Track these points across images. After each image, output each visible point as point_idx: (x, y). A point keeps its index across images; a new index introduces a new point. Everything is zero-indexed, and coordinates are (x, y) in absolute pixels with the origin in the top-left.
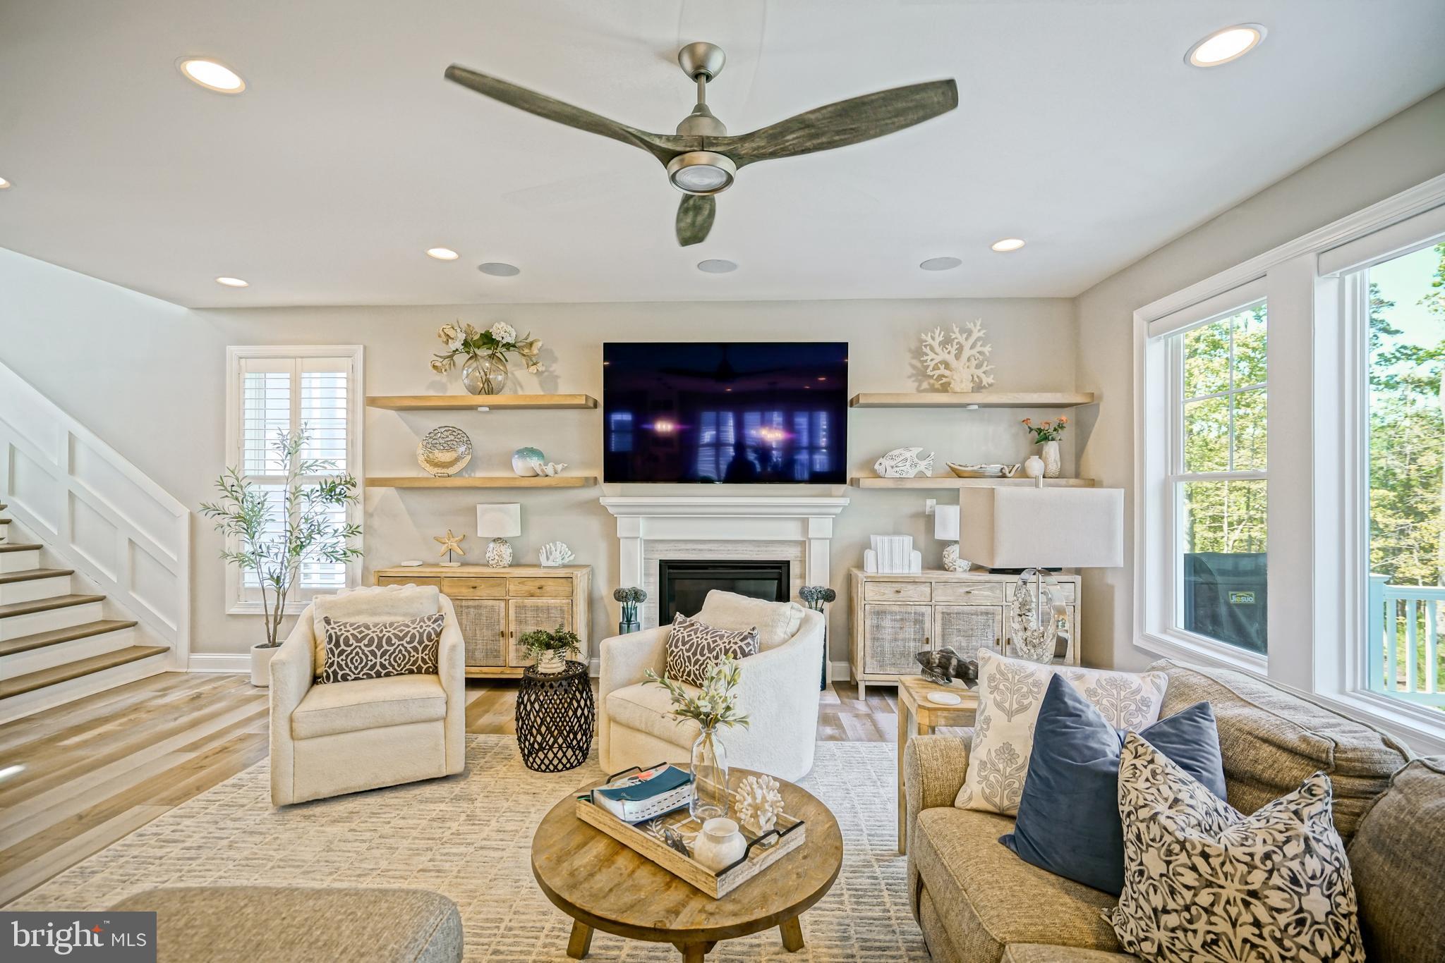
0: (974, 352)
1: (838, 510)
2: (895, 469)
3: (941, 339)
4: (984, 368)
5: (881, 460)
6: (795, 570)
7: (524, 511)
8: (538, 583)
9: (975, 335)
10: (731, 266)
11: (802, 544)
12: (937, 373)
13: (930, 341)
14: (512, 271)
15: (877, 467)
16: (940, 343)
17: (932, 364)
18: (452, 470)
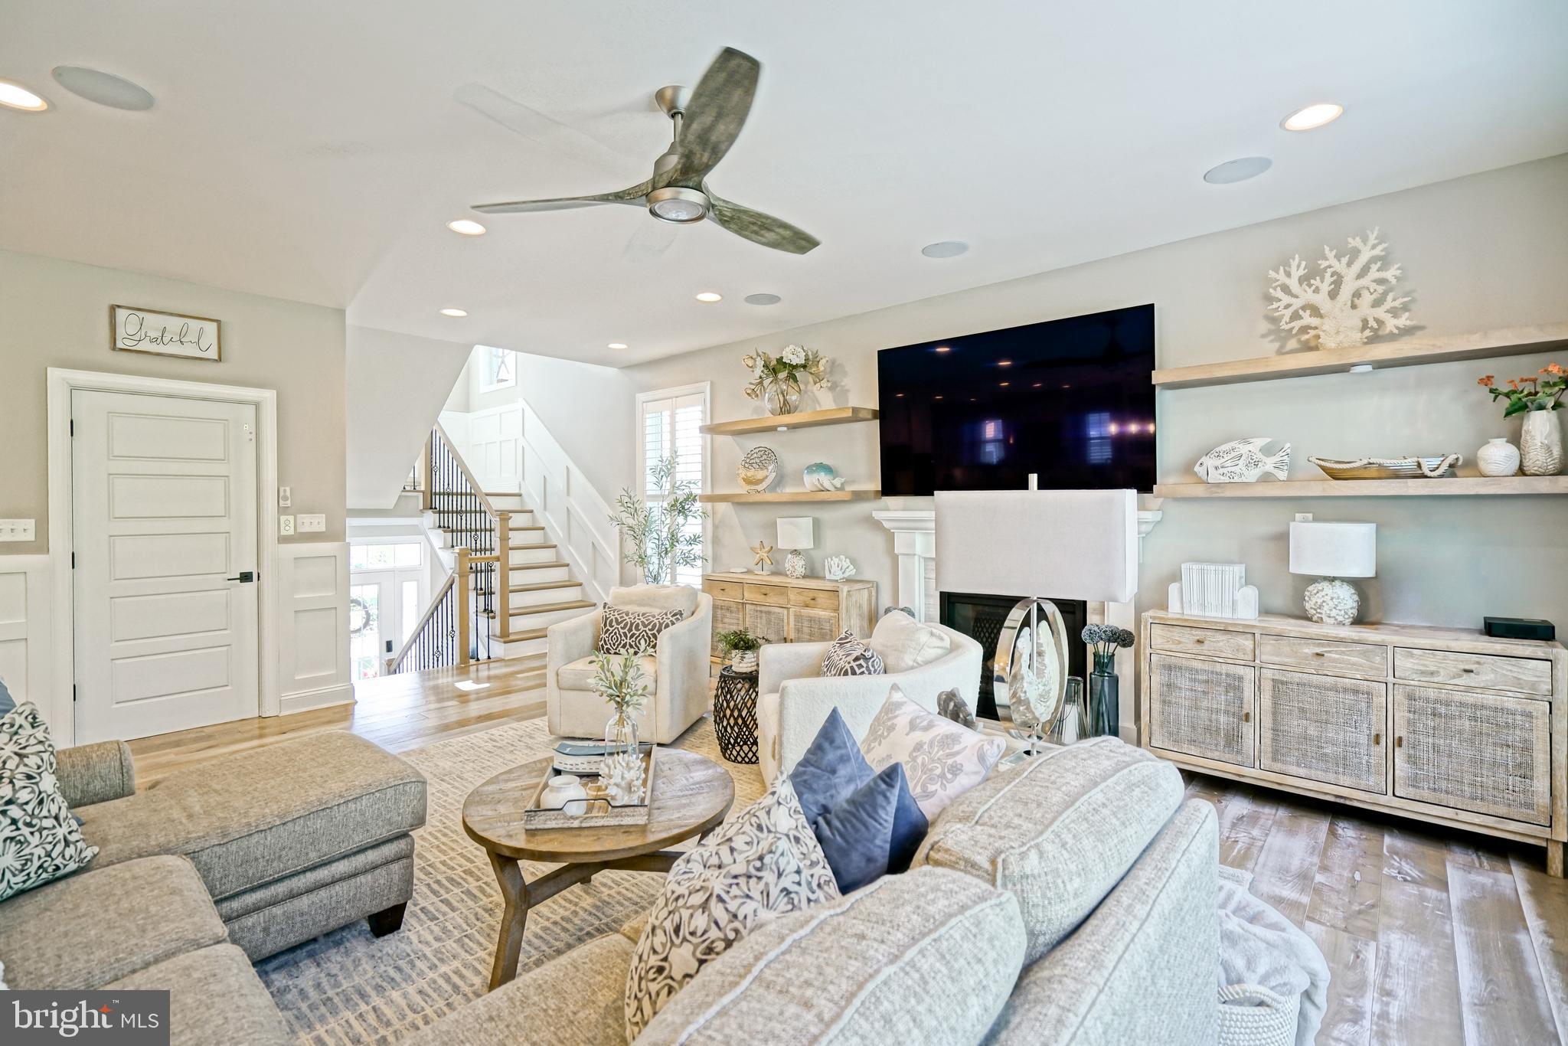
0: (1363, 282)
2: (1221, 471)
3: (1301, 272)
4: (1389, 303)
5: (1204, 459)
6: (1092, 612)
7: (817, 524)
8: (812, 594)
9: (1367, 255)
10: (961, 248)
12: (1297, 324)
13: (1282, 277)
14: (773, 299)
15: (1197, 468)
16: (1304, 280)
17: (1288, 313)
18: (761, 487)
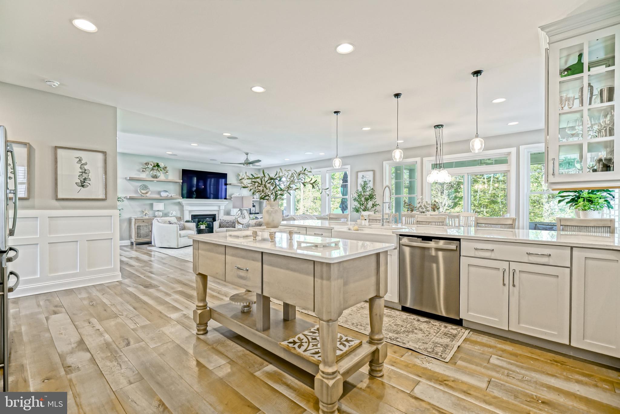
1: (225, 204)
6: (217, 216)
7: (164, 204)
11: (219, 211)
15: (232, 196)
18: (147, 195)
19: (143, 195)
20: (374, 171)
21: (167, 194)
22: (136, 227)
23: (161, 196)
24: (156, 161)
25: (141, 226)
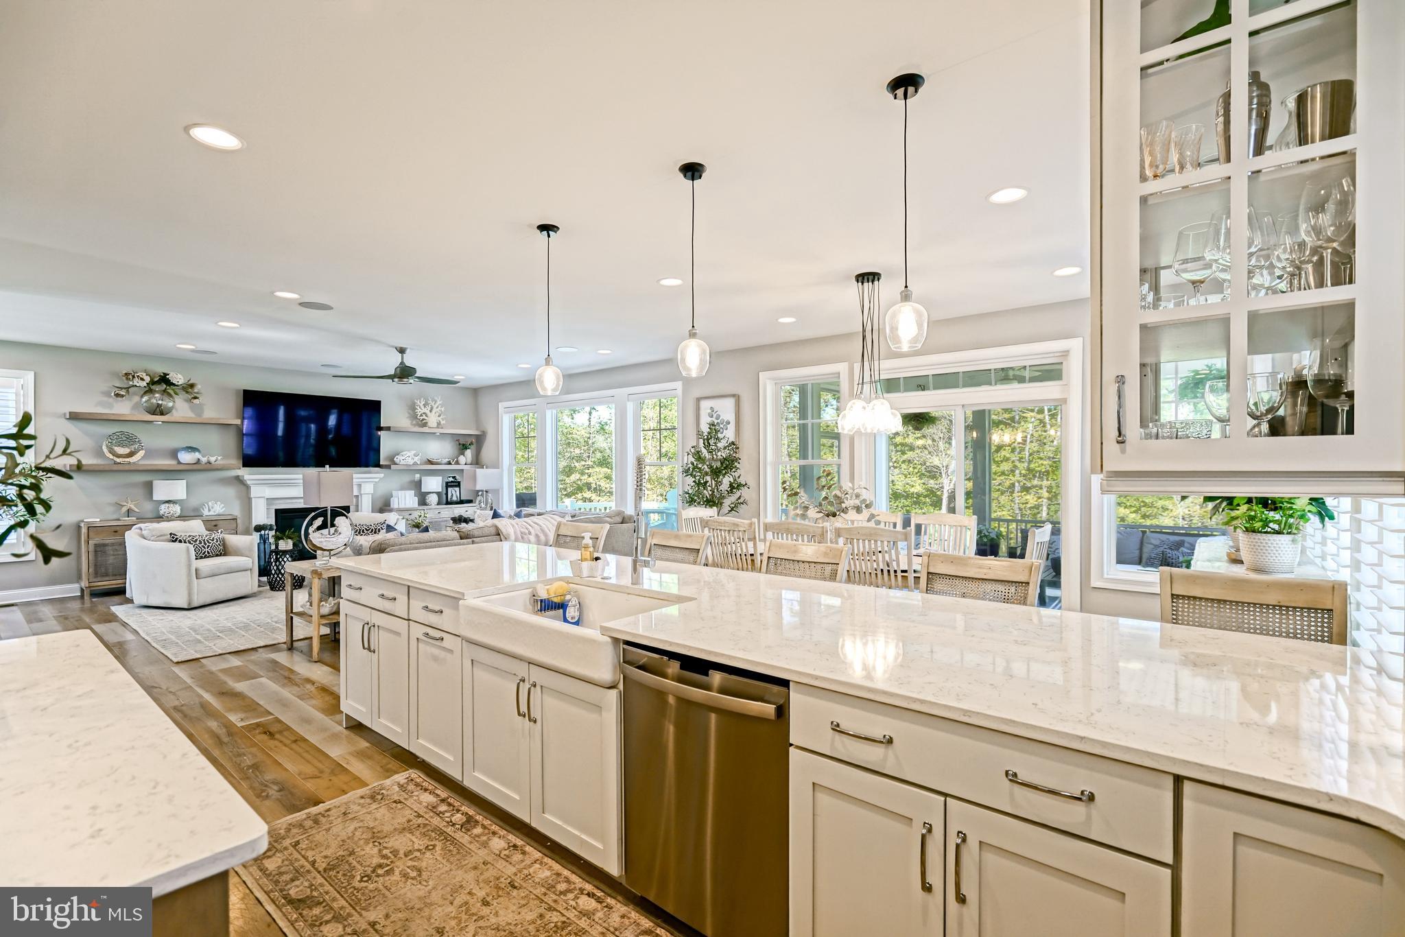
0: (438, 410)
1: (377, 480)
2: (404, 461)
4: (441, 418)
5: (396, 456)
6: (350, 510)
7: (188, 484)
9: (438, 403)
10: (337, 367)
11: (356, 497)
12: (422, 418)
13: (419, 403)
15: (394, 459)
16: (423, 405)
17: (419, 414)
18: (132, 460)
19: (118, 460)
20: (737, 397)
21: (197, 455)
22: (91, 548)
23: (179, 463)
24: (160, 369)
25: (105, 545)
